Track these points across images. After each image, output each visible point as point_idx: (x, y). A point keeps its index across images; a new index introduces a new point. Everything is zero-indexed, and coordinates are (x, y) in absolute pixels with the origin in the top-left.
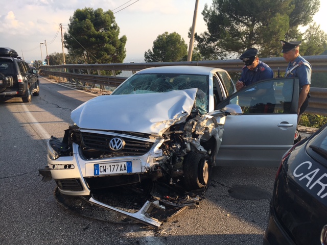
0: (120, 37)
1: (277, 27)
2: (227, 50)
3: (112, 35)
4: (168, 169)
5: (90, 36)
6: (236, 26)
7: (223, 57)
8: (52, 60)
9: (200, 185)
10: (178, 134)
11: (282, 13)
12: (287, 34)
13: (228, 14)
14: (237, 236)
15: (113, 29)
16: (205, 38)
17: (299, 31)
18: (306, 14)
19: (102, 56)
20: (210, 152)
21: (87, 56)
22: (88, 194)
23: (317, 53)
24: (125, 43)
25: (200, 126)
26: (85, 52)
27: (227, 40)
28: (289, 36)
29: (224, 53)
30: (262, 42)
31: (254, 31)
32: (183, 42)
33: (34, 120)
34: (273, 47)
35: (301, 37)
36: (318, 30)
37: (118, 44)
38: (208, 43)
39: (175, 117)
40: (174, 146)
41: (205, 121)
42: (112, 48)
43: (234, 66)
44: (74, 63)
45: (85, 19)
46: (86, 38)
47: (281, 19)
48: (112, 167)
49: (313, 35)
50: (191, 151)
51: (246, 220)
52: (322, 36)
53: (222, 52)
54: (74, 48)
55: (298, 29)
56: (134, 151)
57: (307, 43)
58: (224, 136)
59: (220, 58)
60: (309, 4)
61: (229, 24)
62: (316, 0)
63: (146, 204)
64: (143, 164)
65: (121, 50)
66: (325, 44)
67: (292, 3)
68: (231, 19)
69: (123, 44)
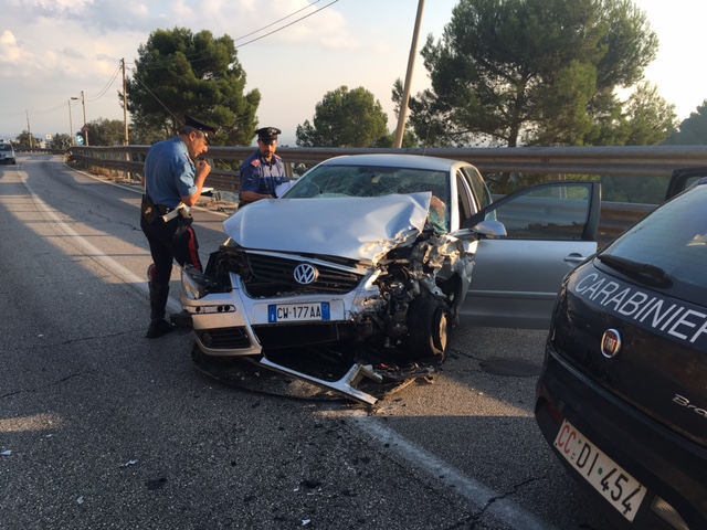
0: (246, 92)
1: (573, 88)
2: (470, 130)
3: (231, 88)
4: (383, 322)
5: (183, 88)
6: (489, 82)
7: (462, 142)
8: (94, 133)
9: (436, 351)
10: (401, 264)
11: (582, 61)
12: (592, 102)
13: (475, 57)
15: (233, 75)
16: (426, 103)
17: (616, 98)
18: (630, 64)
20: (452, 298)
21: (174, 130)
22: (259, 352)
23: (650, 143)
24: (257, 104)
25: (436, 253)
26: (169, 122)
27: (471, 109)
28: (596, 106)
29: (464, 135)
30: (541, 116)
31: (526, 94)
32: (378, 108)
33: (94, 250)
34: (563, 127)
35: (620, 110)
36: (654, 96)
37: (242, 107)
38: (432, 112)
39: (398, 236)
40: (393, 285)
41: (446, 246)
42: (229, 113)
43: (489, 160)
44: (143, 142)
45: (173, 51)
46: (176, 91)
47: (580, 72)
49: (643, 105)
50: (420, 295)
51: (509, 401)
52: (661, 109)
53: (460, 133)
54: (146, 111)
55: (613, 93)
56: (330, 286)
57: (632, 121)
58: (474, 274)
59: (455, 145)
60: (636, 43)
61: (475, 78)
62: (651, 36)
63: (352, 369)
64: (348, 307)
65: (247, 119)
66: (668, 124)
67: (603, 41)
68: (481, 68)
69: (252, 106)
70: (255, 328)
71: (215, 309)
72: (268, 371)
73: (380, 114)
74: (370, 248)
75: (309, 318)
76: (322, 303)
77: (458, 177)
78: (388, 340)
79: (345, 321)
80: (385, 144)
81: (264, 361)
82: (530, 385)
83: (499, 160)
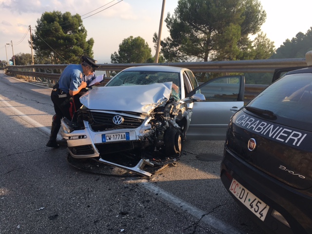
0: (87, 39)
1: (231, 35)
2: (188, 54)
3: (80, 38)
4: (153, 140)
5: (58, 38)
6: (195, 34)
7: (184, 60)
8: (18, 60)
10: (160, 114)
11: (235, 24)
12: (239, 41)
13: (188, 22)
15: (81, 32)
16: (168, 43)
17: (249, 39)
18: (255, 24)
19: (70, 57)
20: (183, 128)
21: (55, 57)
22: (98, 156)
23: (264, 58)
24: (92, 45)
25: (175, 109)
26: (52, 53)
27: (188, 45)
28: (241, 43)
29: (185, 57)
30: (218, 48)
31: (211, 38)
32: (147, 46)
33: (20, 113)
34: (227, 52)
35: (251, 44)
36: (265, 38)
37: (86, 46)
38: (171, 47)
39: (158, 102)
40: (157, 124)
41: (179, 105)
42: (80, 49)
43: (196, 67)
44: (41, 63)
45: (53, 21)
46: (55, 39)
47: (234, 28)
48: (115, 136)
49: (261, 42)
50: (169, 127)
51: (209, 172)
52: (268, 44)
53: (183, 56)
54: (41, 49)
55: (248, 37)
56: (129, 125)
57: (256, 49)
58: (192, 117)
59: (181, 61)
60: (257, 15)
61: (189, 32)
62: (263, 12)
63: (140, 161)
64: (138, 134)
65: (88, 52)
66: (271, 50)
67: (243, 15)
68: (191, 27)
69: (90, 46)
70: (96, 145)
71: (77, 137)
72: (103, 164)
73: (148, 48)
74: (146, 107)
75: (120, 140)
76: (126, 133)
77: (184, 75)
78: (156, 148)
79: (136, 140)
80: (150, 61)
81: (101, 160)
82: (218, 164)
83: (201, 67)
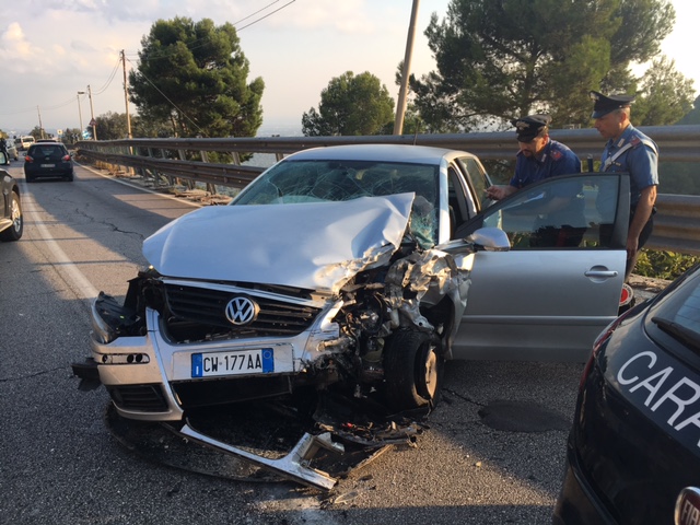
0: (249, 81)
1: (585, 64)
2: (478, 112)
3: (232, 77)
4: (351, 366)
5: (185, 78)
6: (498, 63)
7: (469, 126)
8: (103, 128)
9: (420, 400)
10: (373, 290)
11: (595, 36)
12: (605, 79)
13: (482, 35)
14: (498, 509)
15: (236, 64)
16: (431, 86)
17: (631, 74)
18: (645, 38)
19: (210, 120)
20: (441, 330)
21: (179, 121)
22: (179, 418)
23: (668, 121)
24: (260, 93)
25: (420, 273)
26: (174, 113)
27: (479, 91)
28: (609, 84)
29: (471, 118)
30: (552, 95)
31: (536, 73)
32: (385, 93)
33: (62, 257)
34: (575, 106)
35: (635, 87)
36: (671, 71)
37: (246, 97)
38: (438, 95)
39: (366, 254)
40: (365, 317)
41: (431, 263)
42: (233, 103)
43: (494, 146)
45: (174, 42)
46: (178, 82)
47: (593, 48)
48: (230, 360)
49: (659, 81)
50: (400, 327)
51: (517, 475)
52: (678, 85)
53: (467, 116)
54: (150, 103)
55: (628, 69)
56: (277, 326)
57: (648, 98)
58: (469, 296)
59: (462, 128)
60: (651, 16)
61: (482, 57)
62: (667, 7)
63: (302, 440)
64: (298, 355)
65: (251, 108)
66: (684, 101)
67: (616, 14)
68: (488, 46)
69: (256, 95)
71: (124, 359)
73: (387, 99)
74: (329, 273)
75: (245, 370)
76: (263, 350)
78: (358, 388)
79: (294, 372)
80: (387, 133)
81: (186, 430)
83: (504, 146)
